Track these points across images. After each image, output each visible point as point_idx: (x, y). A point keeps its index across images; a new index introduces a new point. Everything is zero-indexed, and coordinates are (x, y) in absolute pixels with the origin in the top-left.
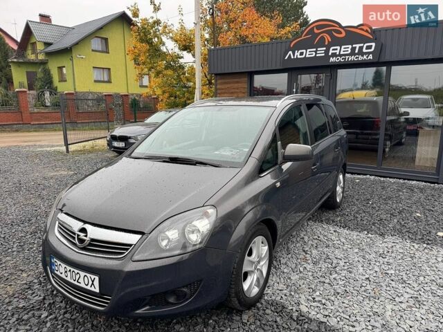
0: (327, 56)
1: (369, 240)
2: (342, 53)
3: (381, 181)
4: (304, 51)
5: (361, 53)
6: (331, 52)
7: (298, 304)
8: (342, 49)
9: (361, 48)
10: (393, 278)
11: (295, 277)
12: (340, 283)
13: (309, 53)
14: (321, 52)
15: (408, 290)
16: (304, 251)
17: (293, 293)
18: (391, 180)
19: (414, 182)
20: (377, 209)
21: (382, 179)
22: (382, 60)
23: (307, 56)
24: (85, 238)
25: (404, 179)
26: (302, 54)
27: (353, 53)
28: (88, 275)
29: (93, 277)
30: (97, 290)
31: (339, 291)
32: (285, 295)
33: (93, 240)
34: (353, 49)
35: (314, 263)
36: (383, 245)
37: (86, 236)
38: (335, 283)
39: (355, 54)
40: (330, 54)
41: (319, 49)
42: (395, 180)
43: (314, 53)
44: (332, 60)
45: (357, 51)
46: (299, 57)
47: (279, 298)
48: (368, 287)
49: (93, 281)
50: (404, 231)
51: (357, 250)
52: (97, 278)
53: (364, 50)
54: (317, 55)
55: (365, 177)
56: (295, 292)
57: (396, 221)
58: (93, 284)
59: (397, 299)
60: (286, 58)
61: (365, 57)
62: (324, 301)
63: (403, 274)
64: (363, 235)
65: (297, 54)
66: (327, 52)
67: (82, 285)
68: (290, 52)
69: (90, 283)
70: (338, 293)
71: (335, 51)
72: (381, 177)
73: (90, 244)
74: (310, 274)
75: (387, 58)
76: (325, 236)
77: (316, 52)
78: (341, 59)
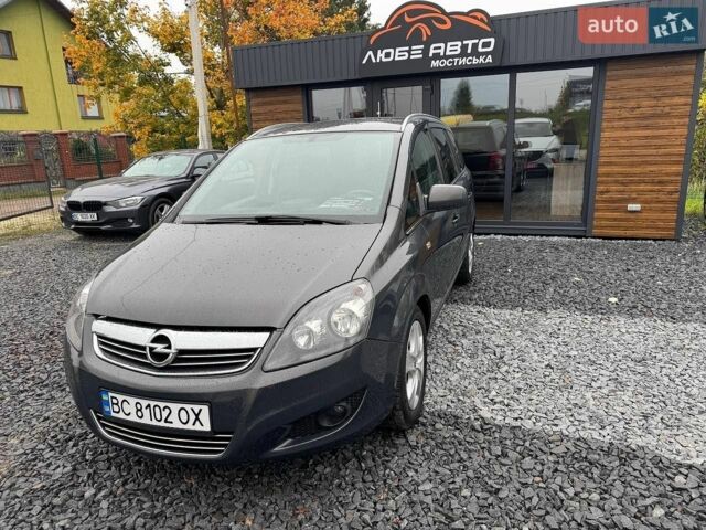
0: (426, 59)
1: (528, 318)
2: (448, 53)
3: (511, 242)
4: (391, 50)
5: (475, 53)
6: (432, 52)
7: (475, 410)
8: (449, 48)
9: (475, 46)
10: (578, 360)
11: (454, 378)
12: (517, 375)
13: (399, 54)
14: (417, 52)
15: (603, 372)
16: (450, 342)
17: (461, 398)
18: (525, 238)
19: (556, 238)
20: (521, 277)
21: (513, 238)
22: (506, 64)
23: (397, 58)
24: (167, 351)
25: (542, 236)
26: (388, 55)
27: (463, 53)
28: (188, 407)
29: (197, 408)
30: (207, 427)
31: (520, 386)
32: (452, 402)
33: (181, 352)
34: (464, 47)
35: (472, 356)
36: (549, 321)
37: (169, 347)
38: (509, 377)
39: (467, 55)
40: (431, 55)
41: (413, 48)
42: (530, 238)
43: (406, 54)
44: (434, 64)
45: (469, 51)
46: (384, 60)
47: (445, 407)
48: (553, 376)
49: (197, 416)
50: (567, 302)
51: (519, 333)
52: (205, 409)
53: (480, 49)
54: (412, 57)
55: (488, 237)
56: (463, 395)
57: (551, 290)
58: (197, 419)
59: (593, 384)
60: (364, 62)
61: (481, 59)
62: (506, 401)
63: (588, 353)
64: (517, 312)
65: (381, 55)
66: (426, 51)
67: (177, 425)
68: (370, 53)
69: (193, 417)
70: (520, 389)
71: (438, 51)
72: (510, 235)
73: (176, 360)
74: (473, 370)
75: (512, 60)
76: (468, 320)
77: (409, 52)
78: (447, 63)
